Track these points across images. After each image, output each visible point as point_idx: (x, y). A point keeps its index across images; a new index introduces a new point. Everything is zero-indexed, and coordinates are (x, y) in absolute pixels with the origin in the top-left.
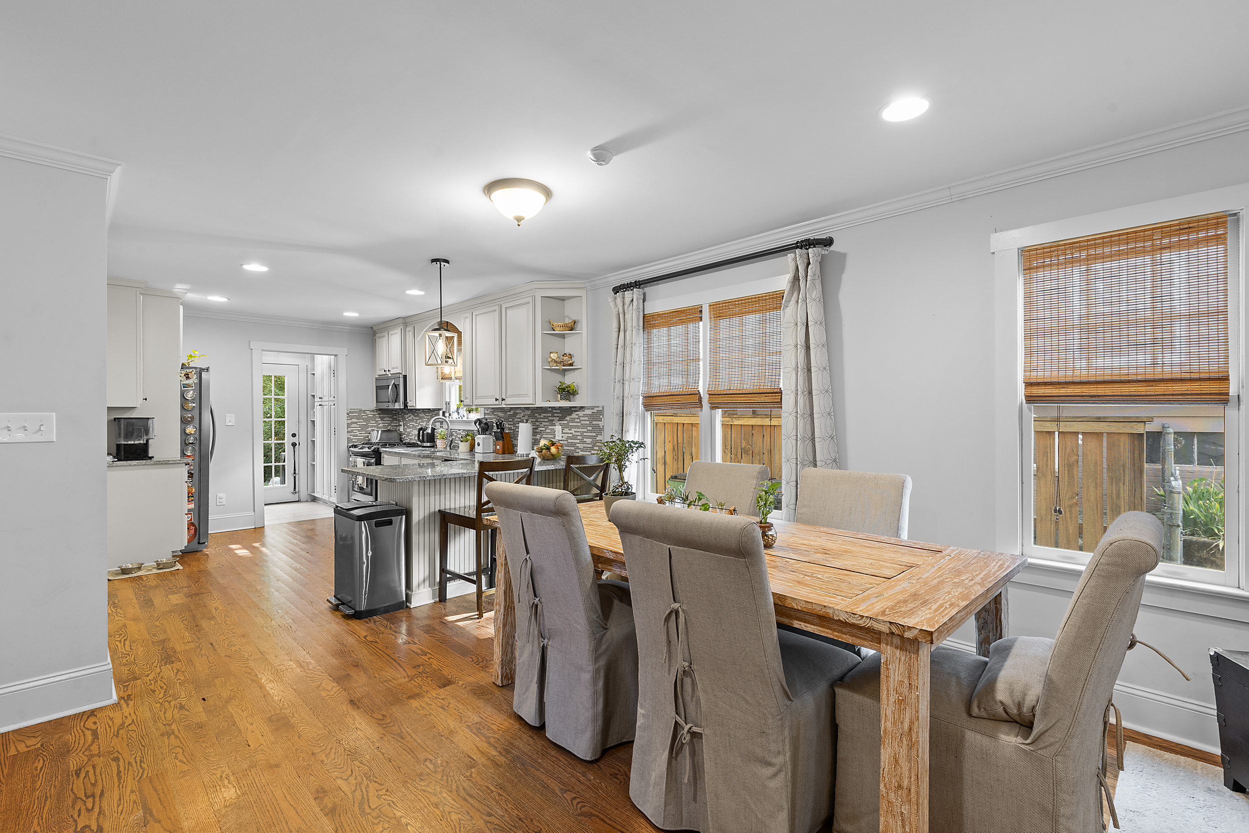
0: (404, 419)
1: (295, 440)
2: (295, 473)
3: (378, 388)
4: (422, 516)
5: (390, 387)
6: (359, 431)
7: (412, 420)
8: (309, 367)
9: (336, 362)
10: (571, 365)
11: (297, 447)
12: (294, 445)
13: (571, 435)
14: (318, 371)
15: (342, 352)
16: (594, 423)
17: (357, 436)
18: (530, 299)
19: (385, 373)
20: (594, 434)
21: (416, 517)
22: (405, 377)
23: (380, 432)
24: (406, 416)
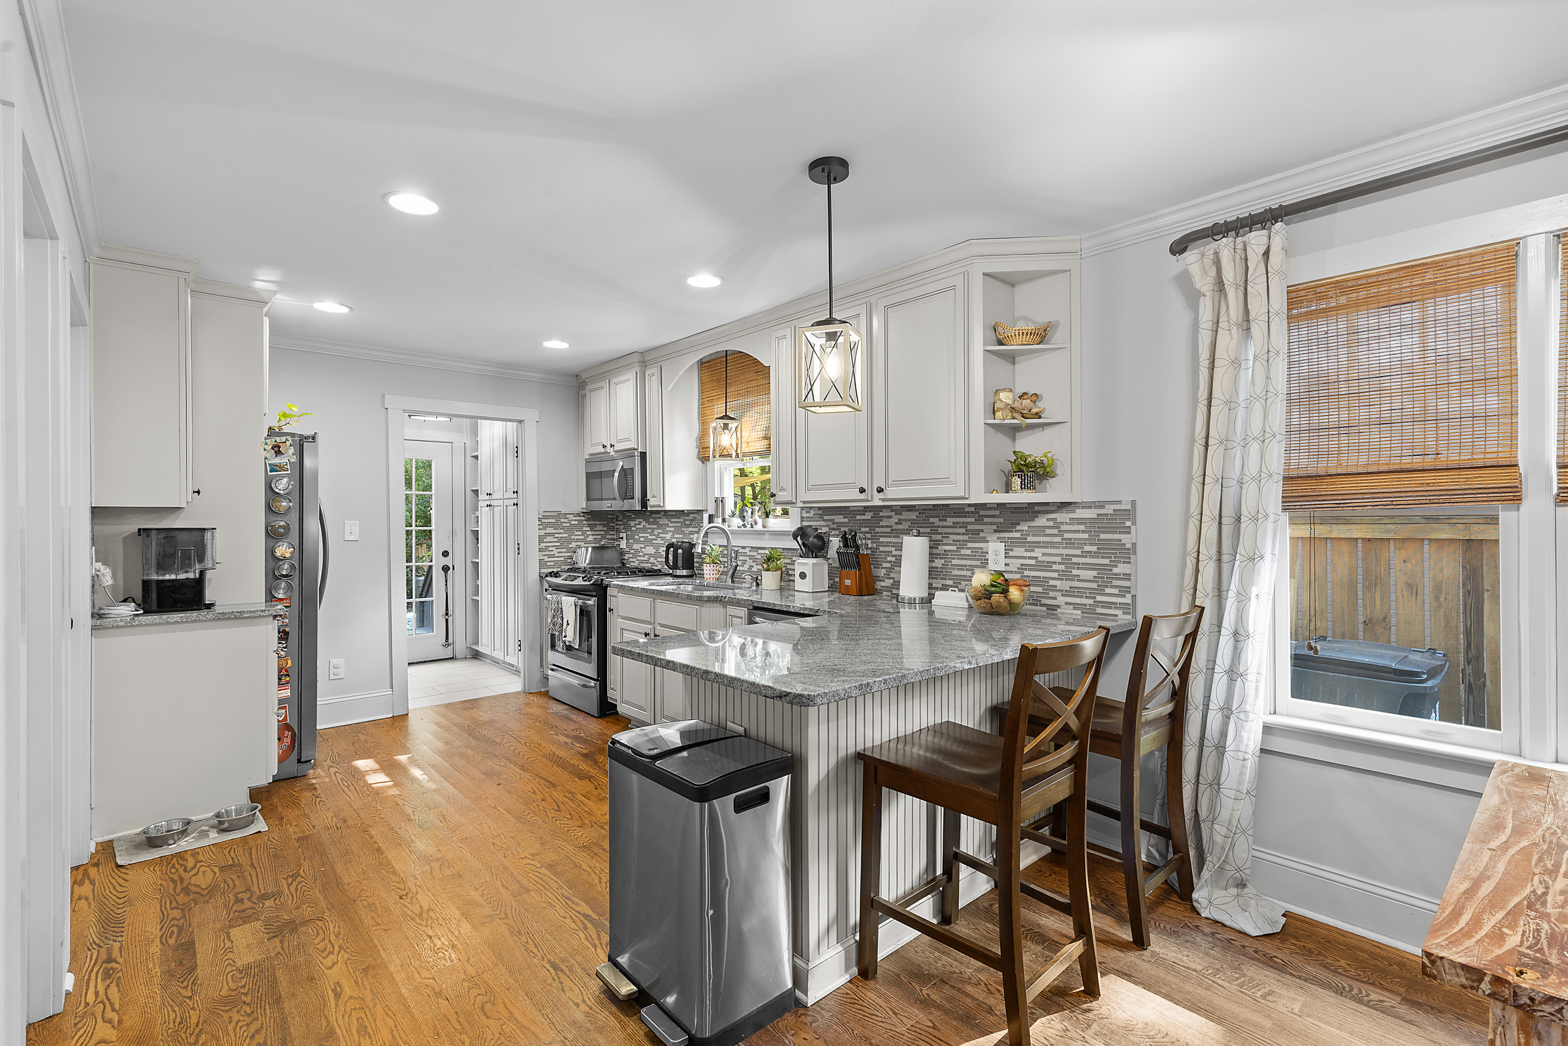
0: (628, 528)
1: (448, 561)
2: (447, 614)
3: (590, 476)
5: (616, 474)
6: (557, 547)
7: (644, 530)
8: (468, 445)
9: (520, 434)
10: (1038, 415)
11: (450, 572)
12: (446, 569)
13: (1033, 562)
14: (484, 451)
15: (531, 415)
16: (1103, 536)
17: (553, 556)
18: (958, 281)
19: (603, 450)
20: (1107, 561)
22: (643, 455)
23: (590, 549)
24: (632, 523)
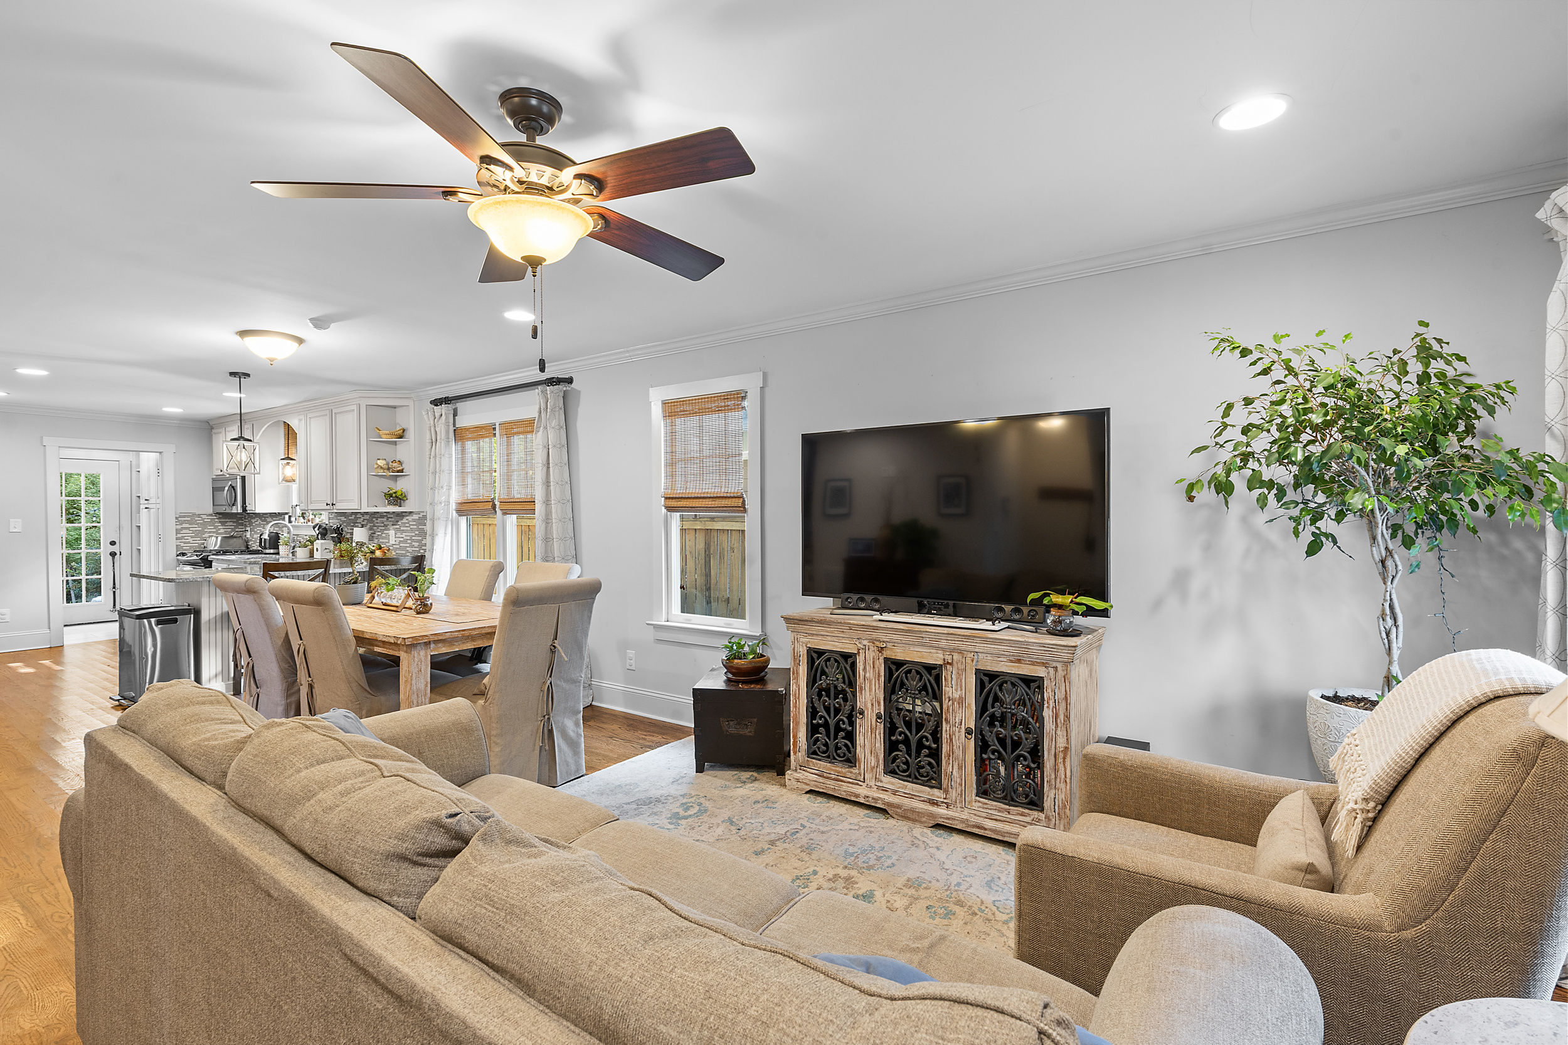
0: (251, 524)
1: (115, 548)
2: (114, 588)
3: (214, 489)
4: (213, 615)
5: (227, 488)
6: (192, 537)
7: (259, 525)
8: (134, 463)
9: (161, 459)
10: (402, 471)
11: (117, 557)
12: (113, 554)
13: (402, 539)
14: (144, 469)
15: (169, 449)
16: (420, 527)
17: (189, 543)
18: (354, 407)
19: (221, 473)
20: (420, 538)
21: (205, 617)
22: (243, 478)
23: (219, 538)
24: (253, 521)
